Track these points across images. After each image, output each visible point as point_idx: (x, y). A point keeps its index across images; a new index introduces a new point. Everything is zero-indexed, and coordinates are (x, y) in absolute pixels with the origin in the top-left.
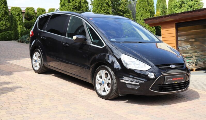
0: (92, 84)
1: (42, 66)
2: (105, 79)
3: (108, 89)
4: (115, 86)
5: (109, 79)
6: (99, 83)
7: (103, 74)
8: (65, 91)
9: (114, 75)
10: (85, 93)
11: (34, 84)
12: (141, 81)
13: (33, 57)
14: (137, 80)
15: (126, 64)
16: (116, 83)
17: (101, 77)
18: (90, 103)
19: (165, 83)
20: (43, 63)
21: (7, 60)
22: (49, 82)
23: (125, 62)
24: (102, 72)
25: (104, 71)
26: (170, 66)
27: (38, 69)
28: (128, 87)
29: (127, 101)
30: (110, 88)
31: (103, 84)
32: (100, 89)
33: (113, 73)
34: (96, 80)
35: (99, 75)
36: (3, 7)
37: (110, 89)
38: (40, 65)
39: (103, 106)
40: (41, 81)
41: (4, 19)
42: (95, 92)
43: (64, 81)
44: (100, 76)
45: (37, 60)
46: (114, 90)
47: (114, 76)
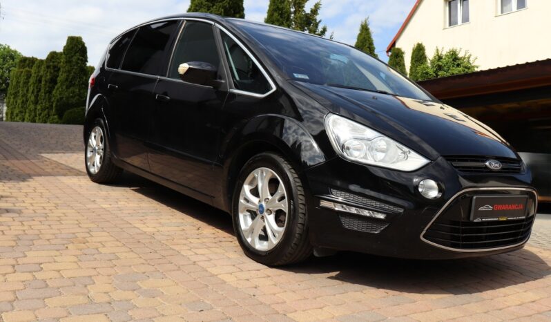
0: (229, 212)
1: (106, 162)
2: (270, 197)
3: (278, 232)
4: (300, 221)
5: (282, 198)
6: (248, 211)
7: (263, 183)
8: (145, 232)
9: (300, 184)
10: (204, 240)
11: (69, 206)
12: (391, 208)
13: (90, 140)
14: (378, 204)
15: (343, 147)
16: (303, 211)
17: (255, 192)
18: (213, 276)
19: (471, 219)
20: (108, 156)
21: (41, 153)
22: (112, 206)
23: (338, 139)
24: (262, 176)
25: (267, 172)
26: (487, 164)
27: (97, 171)
28: (347, 227)
29: (338, 273)
30: (285, 227)
31: (262, 212)
32: (252, 230)
33: (296, 176)
34: (242, 201)
35: (251, 184)
36: (79, 59)
37: (282, 230)
38: (103, 160)
39: (256, 288)
40: (92, 200)
41: (77, 83)
42: (235, 240)
43: (155, 205)
44: (252, 188)
45: (97, 148)
46: (297, 235)
47: (299, 188)
